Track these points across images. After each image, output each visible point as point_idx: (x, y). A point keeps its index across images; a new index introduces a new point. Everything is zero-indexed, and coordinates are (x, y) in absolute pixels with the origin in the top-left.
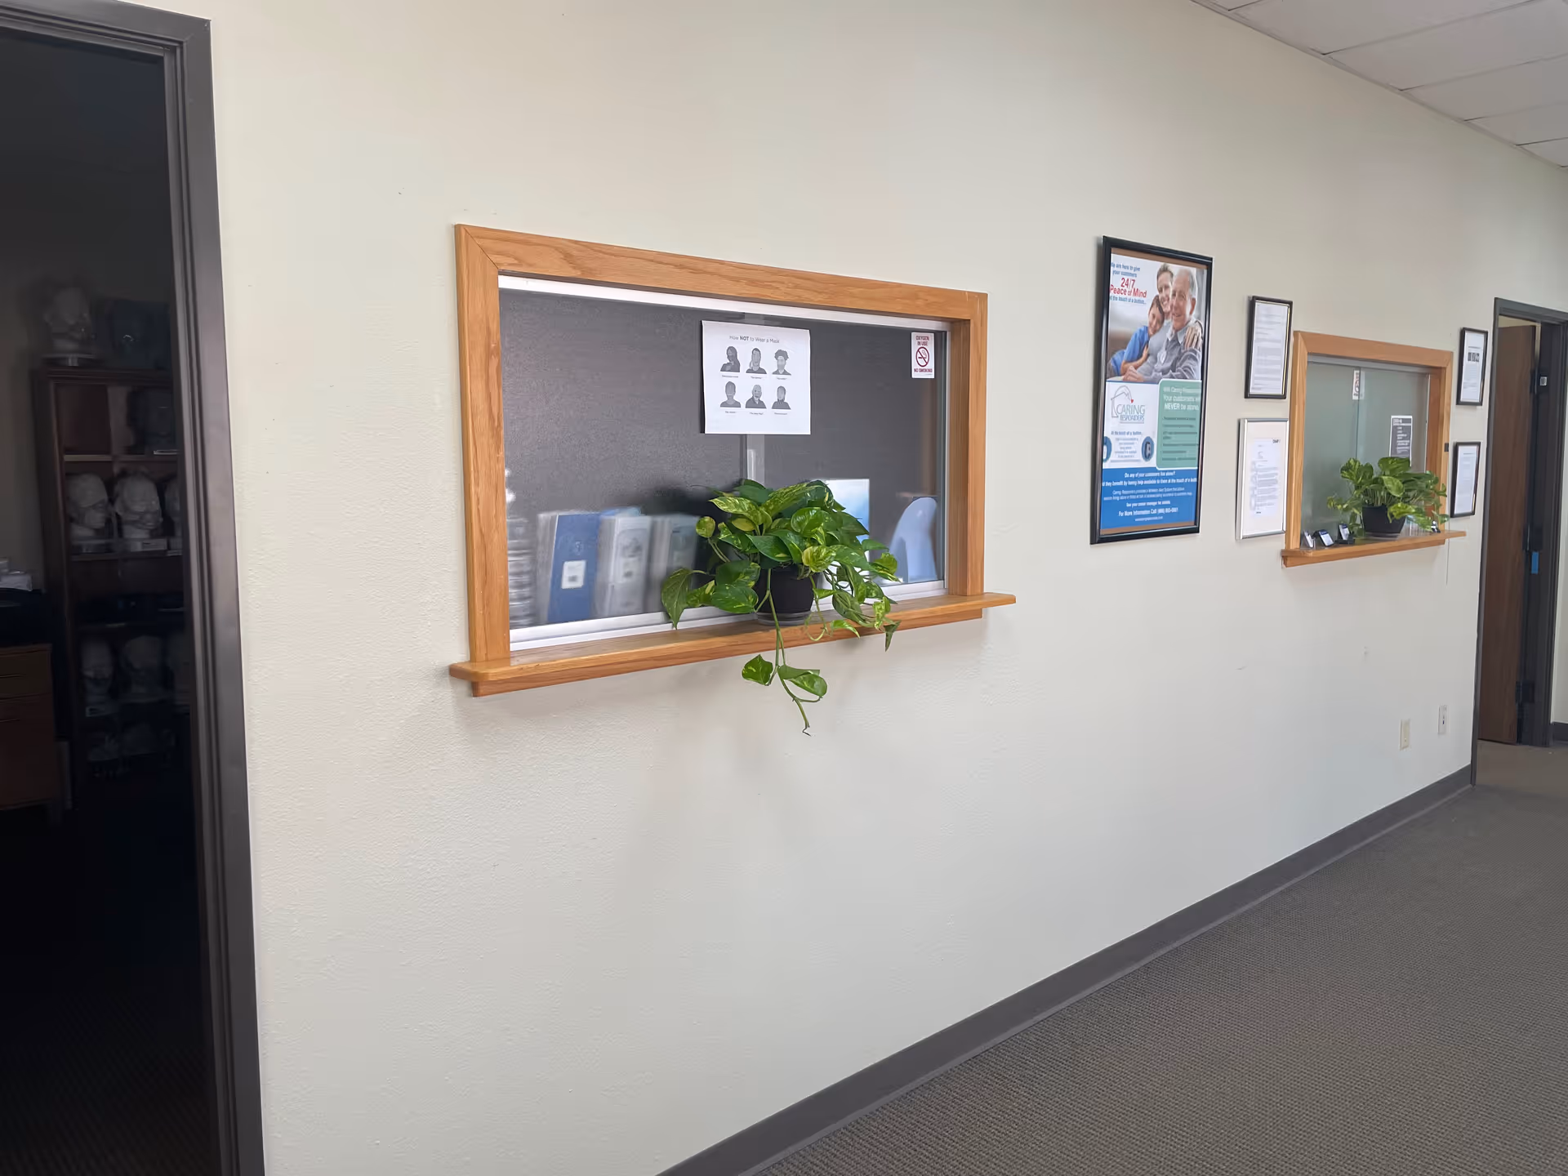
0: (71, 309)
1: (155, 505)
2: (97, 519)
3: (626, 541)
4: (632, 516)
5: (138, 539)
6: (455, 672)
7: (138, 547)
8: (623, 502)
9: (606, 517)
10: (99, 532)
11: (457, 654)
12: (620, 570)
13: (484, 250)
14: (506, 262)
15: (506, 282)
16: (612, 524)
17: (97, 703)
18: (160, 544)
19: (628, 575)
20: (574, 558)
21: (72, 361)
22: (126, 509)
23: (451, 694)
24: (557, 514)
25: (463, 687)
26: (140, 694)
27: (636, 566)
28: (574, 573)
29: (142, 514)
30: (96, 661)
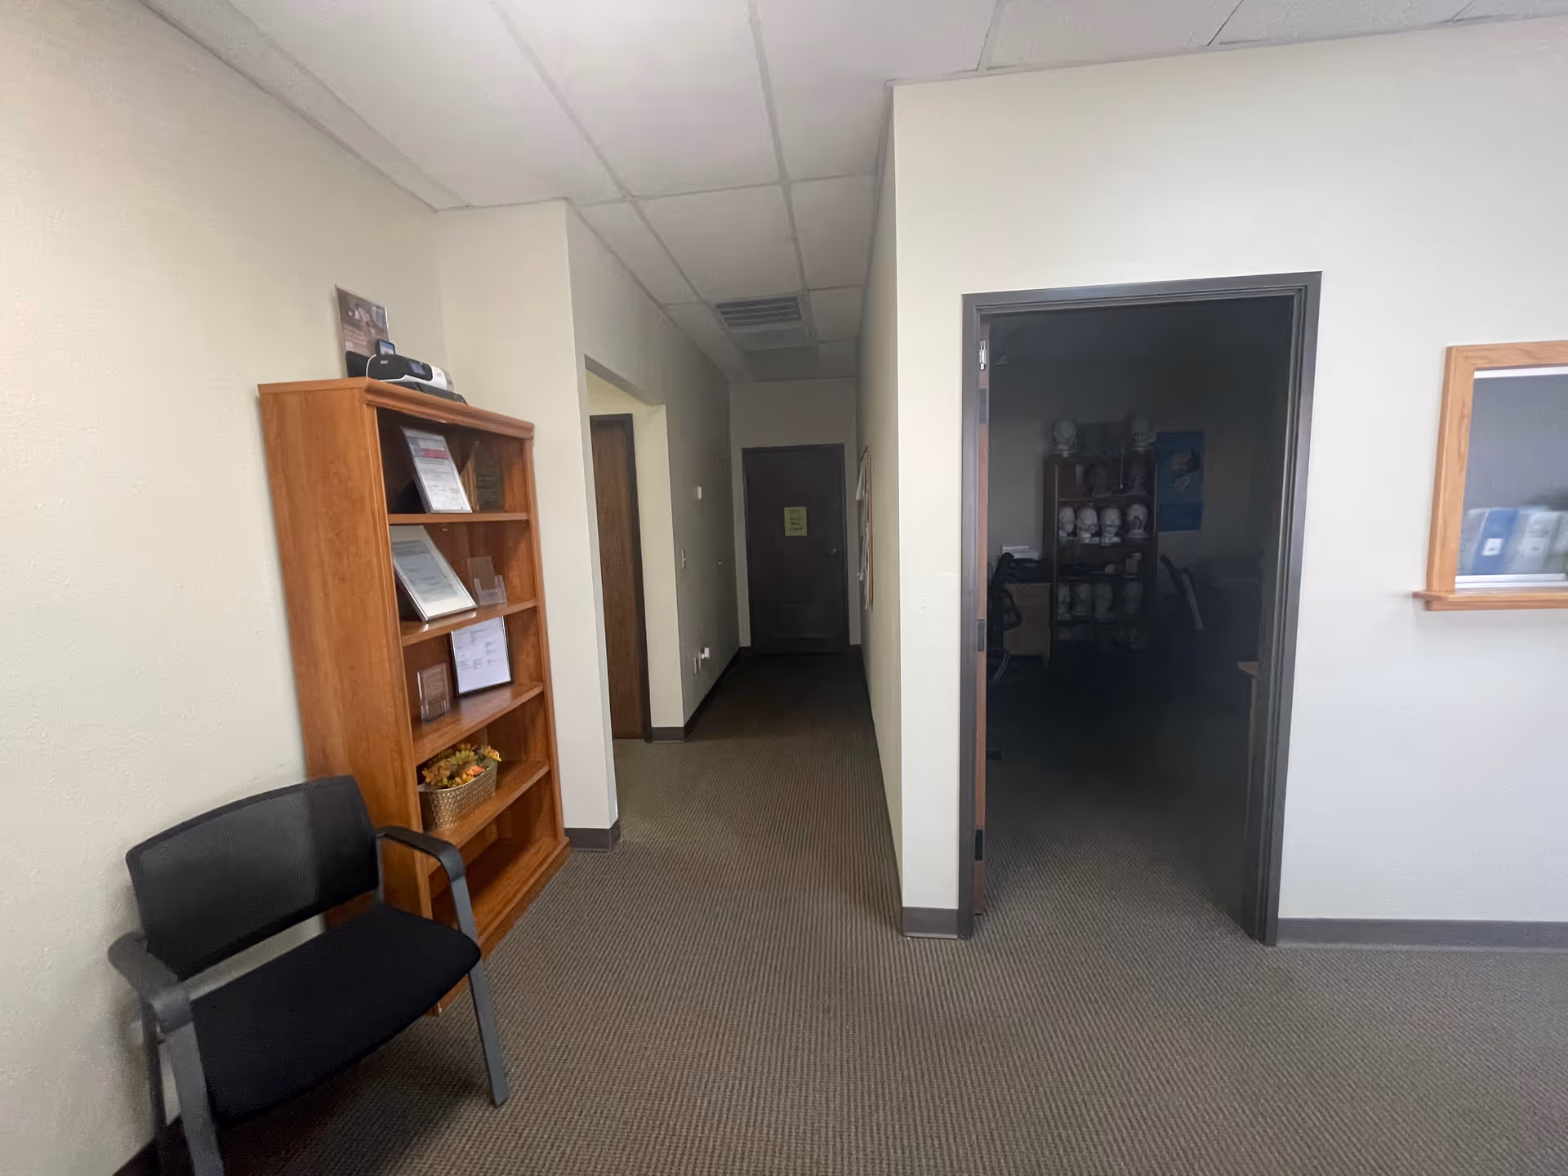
0: (1067, 431)
1: (1096, 520)
2: (1070, 528)
3: (1537, 527)
4: (1545, 510)
5: (1086, 537)
6: (1416, 595)
7: (1087, 541)
8: (1538, 501)
9: (1523, 512)
10: (1069, 535)
11: (1419, 586)
12: (1529, 544)
13: (1467, 358)
14: (1480, 363)
15: (1479, 375)
16: (1527, 517)
17: (1063, 613)
18: (1096, 540)
19: (1535, 549)
20: (1494, 536)
21: (1066, 454)
22: (1082, 522)
23: (1412, 608)
24: (1488, 511)
25: (1420, 604)
26: (1080, 611)
27: (1542, 544)
28: (1493, 546)
29: (1089, 526)
30: (1064, 592)
